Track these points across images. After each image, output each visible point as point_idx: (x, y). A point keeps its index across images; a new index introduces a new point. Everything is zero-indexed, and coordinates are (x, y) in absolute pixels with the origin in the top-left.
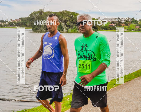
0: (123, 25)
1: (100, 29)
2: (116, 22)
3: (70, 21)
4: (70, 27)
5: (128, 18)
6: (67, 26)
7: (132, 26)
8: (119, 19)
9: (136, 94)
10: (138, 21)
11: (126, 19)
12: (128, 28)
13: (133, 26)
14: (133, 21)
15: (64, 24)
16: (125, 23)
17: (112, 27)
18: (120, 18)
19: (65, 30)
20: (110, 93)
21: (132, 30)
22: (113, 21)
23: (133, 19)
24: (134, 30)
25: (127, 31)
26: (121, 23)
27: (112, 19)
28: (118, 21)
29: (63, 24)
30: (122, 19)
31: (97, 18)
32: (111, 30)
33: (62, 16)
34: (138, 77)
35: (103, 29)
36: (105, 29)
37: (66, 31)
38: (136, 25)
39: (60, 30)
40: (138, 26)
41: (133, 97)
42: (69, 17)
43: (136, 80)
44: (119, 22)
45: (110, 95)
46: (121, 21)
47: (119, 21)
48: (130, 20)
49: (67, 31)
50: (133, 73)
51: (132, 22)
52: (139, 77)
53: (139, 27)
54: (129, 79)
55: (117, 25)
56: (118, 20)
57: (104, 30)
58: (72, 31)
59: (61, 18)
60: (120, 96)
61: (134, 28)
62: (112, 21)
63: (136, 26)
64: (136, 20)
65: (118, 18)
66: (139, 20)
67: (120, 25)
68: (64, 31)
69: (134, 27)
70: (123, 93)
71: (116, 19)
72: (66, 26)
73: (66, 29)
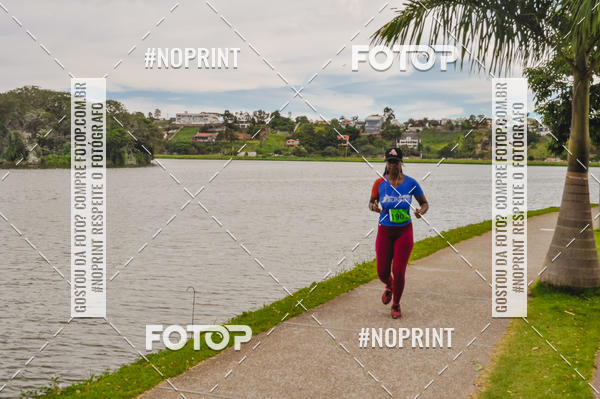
0: (241, 136)
1: (161, 152)
2: (217, 127)
3: (52, 123)
4: (51, 148)
5: (260, 112)
6: (42, 142)
7: (276, 138)
8: (227, 115)
9: (287, 377)
10: (293, 124)
11: (251, 114)
12: (261, 146)
13: (279, 139)
14: (279, 122)
15: (30, 135)
16: (250, 131)
17: (203, 145)
18: (233, 112)
19: (32, 158)
20: (195, 380)
21: (276, 153)
22: (208, 123)
23: (276, 114)
24: (280, 154)
25: (256, 158)
26: (237, 129)
27: (203, 116)
28: (225, 123)
29: (26, 135)
30: (238, 116)
31: (150, 114)
32: (203, 153)
33: (21, 106)
34: (293, 316)
35: (171, 152)
36: (179, 152)
37: (37, 160)
38: (289, 135)
39: (16, 157)
40: (294, 138)
41: (275, 388)
42: (48, 110)
43: (289, 325)
44: (230, 126)
45: (195, 385)
46: (235, 122)
47: (230, 122)
48: (268, 121)
49: (43, 161)
50: (278, 304)
51: (273, 125)
52: (296, 315)
53: (297, 142)
54: (260, 327)
55: (220, 136)
56: (226, 121)
57: (175, 155)
58: (61, 160)
59: (16, 113)
60: (229, 389)
61: (281, 145)
62: (203, 123)
63: (288, 138)
64: (288, 119)
65: (223, 113)
66: (297, 119)
67: (232, 135)
68: (30, 161)
69: (282, 143)
70: (242, 375)
71: (219, 115)
72: (39, 143)
73: (38, 155)
